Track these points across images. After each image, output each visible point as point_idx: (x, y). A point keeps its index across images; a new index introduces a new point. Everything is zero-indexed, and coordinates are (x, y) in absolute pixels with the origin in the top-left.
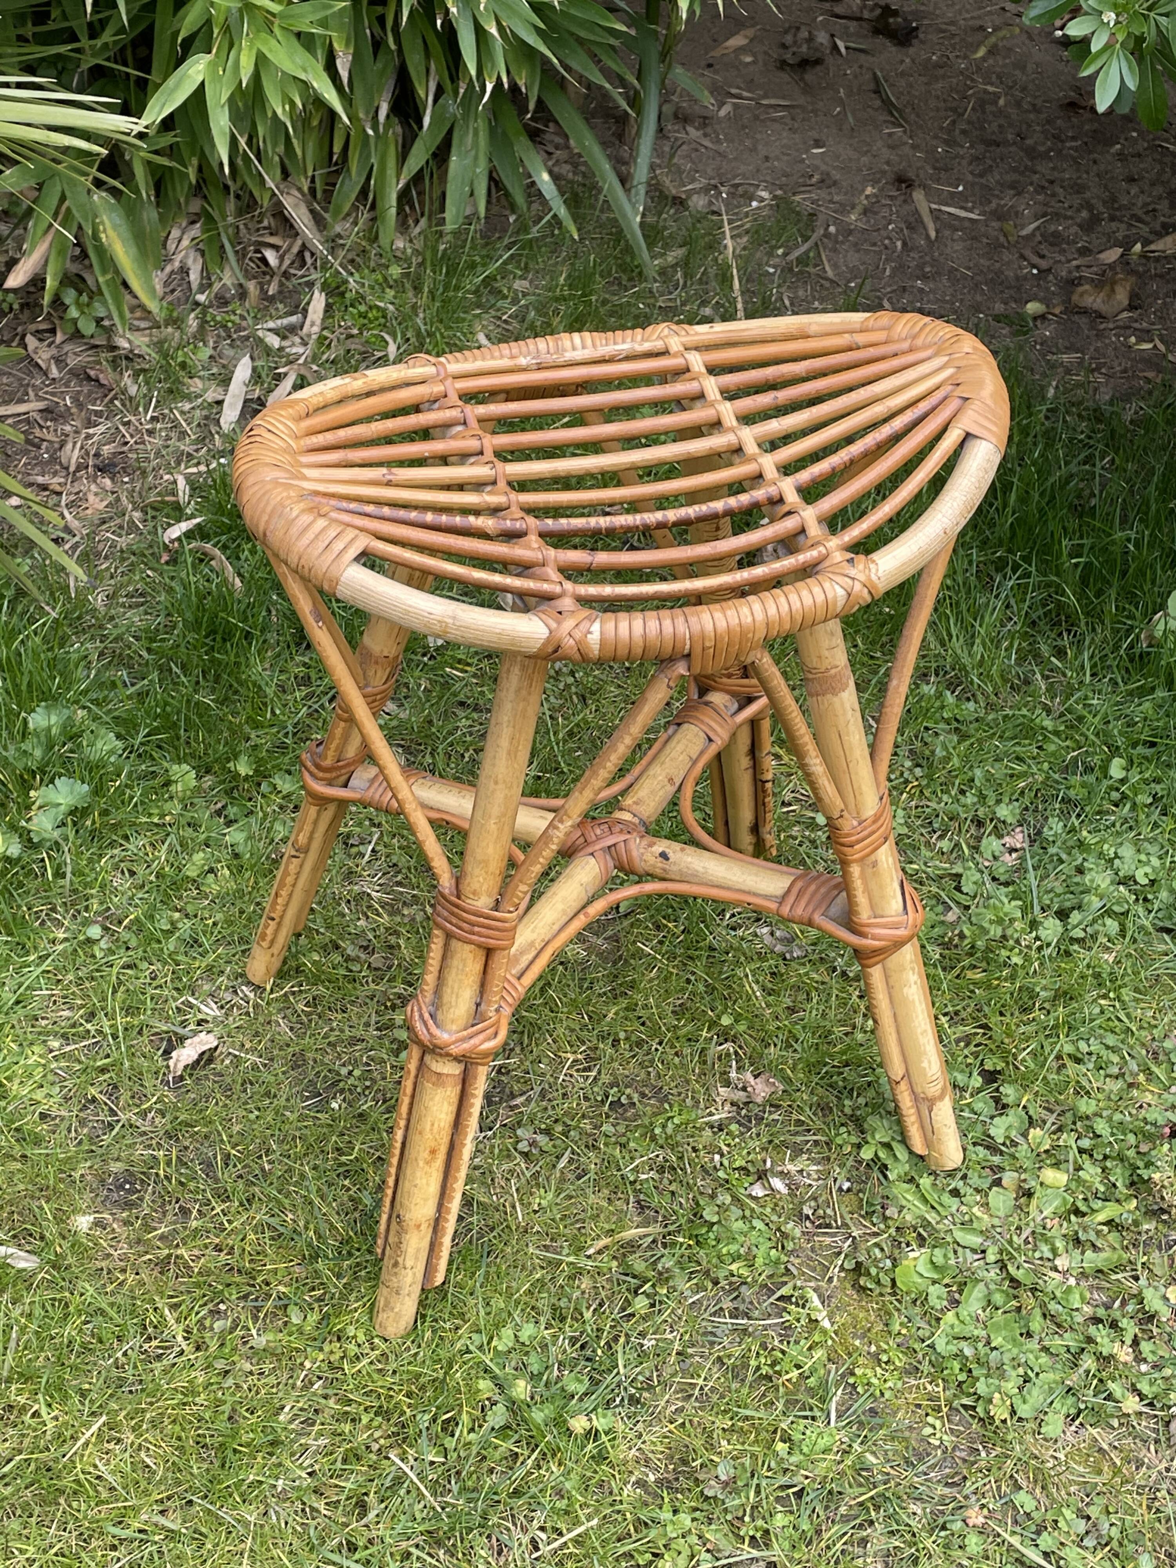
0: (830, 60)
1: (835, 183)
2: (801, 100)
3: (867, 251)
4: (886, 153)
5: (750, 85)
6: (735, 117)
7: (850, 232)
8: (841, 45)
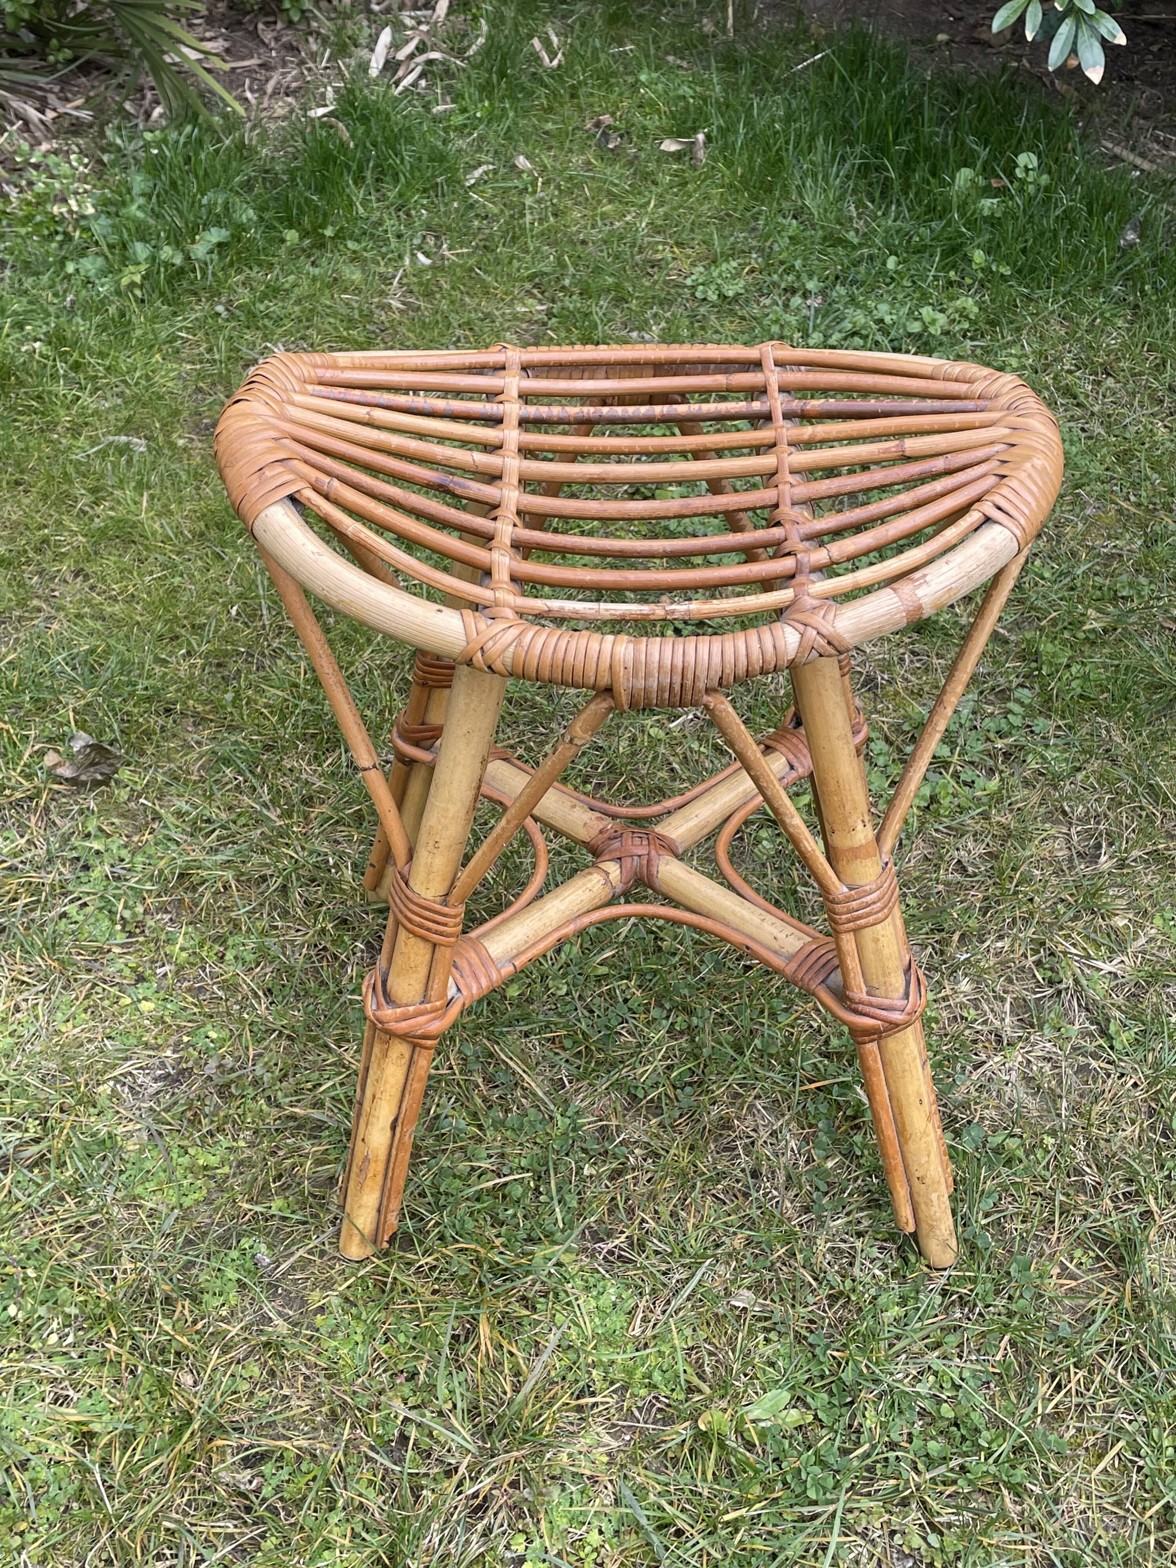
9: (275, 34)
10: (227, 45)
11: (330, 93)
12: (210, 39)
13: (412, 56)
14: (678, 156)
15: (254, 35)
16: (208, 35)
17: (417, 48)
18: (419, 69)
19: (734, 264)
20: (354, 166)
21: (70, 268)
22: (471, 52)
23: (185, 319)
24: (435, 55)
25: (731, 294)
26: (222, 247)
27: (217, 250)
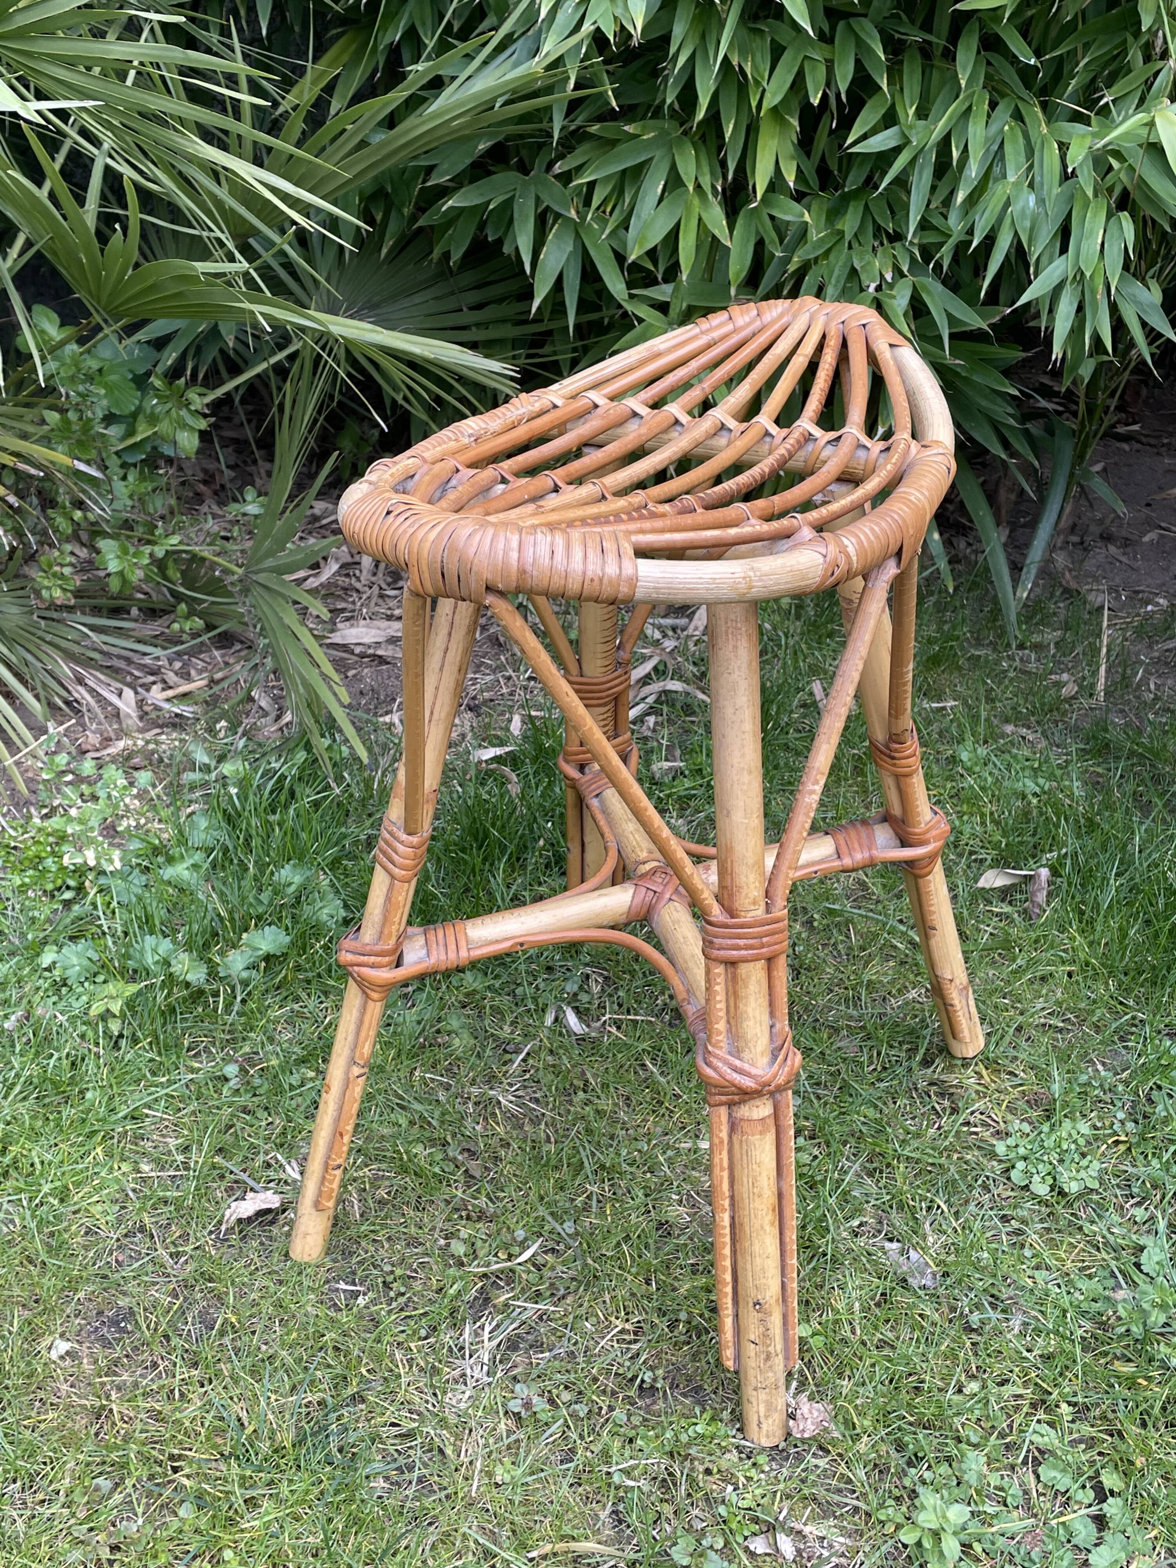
6: (1159, 547)
11: (516, 726)
13: (646, 680)
14: (1005, 894)
16: (397, 612)
17: (655, 669)
18: (650, 700)
19: (1084, 1128)
20: (511, 848)
21: (47, 958)
23: (170, 1083)
24: (675, 686)
25: (1074, 1188)
26: (272, 960)
27: (263, 964)
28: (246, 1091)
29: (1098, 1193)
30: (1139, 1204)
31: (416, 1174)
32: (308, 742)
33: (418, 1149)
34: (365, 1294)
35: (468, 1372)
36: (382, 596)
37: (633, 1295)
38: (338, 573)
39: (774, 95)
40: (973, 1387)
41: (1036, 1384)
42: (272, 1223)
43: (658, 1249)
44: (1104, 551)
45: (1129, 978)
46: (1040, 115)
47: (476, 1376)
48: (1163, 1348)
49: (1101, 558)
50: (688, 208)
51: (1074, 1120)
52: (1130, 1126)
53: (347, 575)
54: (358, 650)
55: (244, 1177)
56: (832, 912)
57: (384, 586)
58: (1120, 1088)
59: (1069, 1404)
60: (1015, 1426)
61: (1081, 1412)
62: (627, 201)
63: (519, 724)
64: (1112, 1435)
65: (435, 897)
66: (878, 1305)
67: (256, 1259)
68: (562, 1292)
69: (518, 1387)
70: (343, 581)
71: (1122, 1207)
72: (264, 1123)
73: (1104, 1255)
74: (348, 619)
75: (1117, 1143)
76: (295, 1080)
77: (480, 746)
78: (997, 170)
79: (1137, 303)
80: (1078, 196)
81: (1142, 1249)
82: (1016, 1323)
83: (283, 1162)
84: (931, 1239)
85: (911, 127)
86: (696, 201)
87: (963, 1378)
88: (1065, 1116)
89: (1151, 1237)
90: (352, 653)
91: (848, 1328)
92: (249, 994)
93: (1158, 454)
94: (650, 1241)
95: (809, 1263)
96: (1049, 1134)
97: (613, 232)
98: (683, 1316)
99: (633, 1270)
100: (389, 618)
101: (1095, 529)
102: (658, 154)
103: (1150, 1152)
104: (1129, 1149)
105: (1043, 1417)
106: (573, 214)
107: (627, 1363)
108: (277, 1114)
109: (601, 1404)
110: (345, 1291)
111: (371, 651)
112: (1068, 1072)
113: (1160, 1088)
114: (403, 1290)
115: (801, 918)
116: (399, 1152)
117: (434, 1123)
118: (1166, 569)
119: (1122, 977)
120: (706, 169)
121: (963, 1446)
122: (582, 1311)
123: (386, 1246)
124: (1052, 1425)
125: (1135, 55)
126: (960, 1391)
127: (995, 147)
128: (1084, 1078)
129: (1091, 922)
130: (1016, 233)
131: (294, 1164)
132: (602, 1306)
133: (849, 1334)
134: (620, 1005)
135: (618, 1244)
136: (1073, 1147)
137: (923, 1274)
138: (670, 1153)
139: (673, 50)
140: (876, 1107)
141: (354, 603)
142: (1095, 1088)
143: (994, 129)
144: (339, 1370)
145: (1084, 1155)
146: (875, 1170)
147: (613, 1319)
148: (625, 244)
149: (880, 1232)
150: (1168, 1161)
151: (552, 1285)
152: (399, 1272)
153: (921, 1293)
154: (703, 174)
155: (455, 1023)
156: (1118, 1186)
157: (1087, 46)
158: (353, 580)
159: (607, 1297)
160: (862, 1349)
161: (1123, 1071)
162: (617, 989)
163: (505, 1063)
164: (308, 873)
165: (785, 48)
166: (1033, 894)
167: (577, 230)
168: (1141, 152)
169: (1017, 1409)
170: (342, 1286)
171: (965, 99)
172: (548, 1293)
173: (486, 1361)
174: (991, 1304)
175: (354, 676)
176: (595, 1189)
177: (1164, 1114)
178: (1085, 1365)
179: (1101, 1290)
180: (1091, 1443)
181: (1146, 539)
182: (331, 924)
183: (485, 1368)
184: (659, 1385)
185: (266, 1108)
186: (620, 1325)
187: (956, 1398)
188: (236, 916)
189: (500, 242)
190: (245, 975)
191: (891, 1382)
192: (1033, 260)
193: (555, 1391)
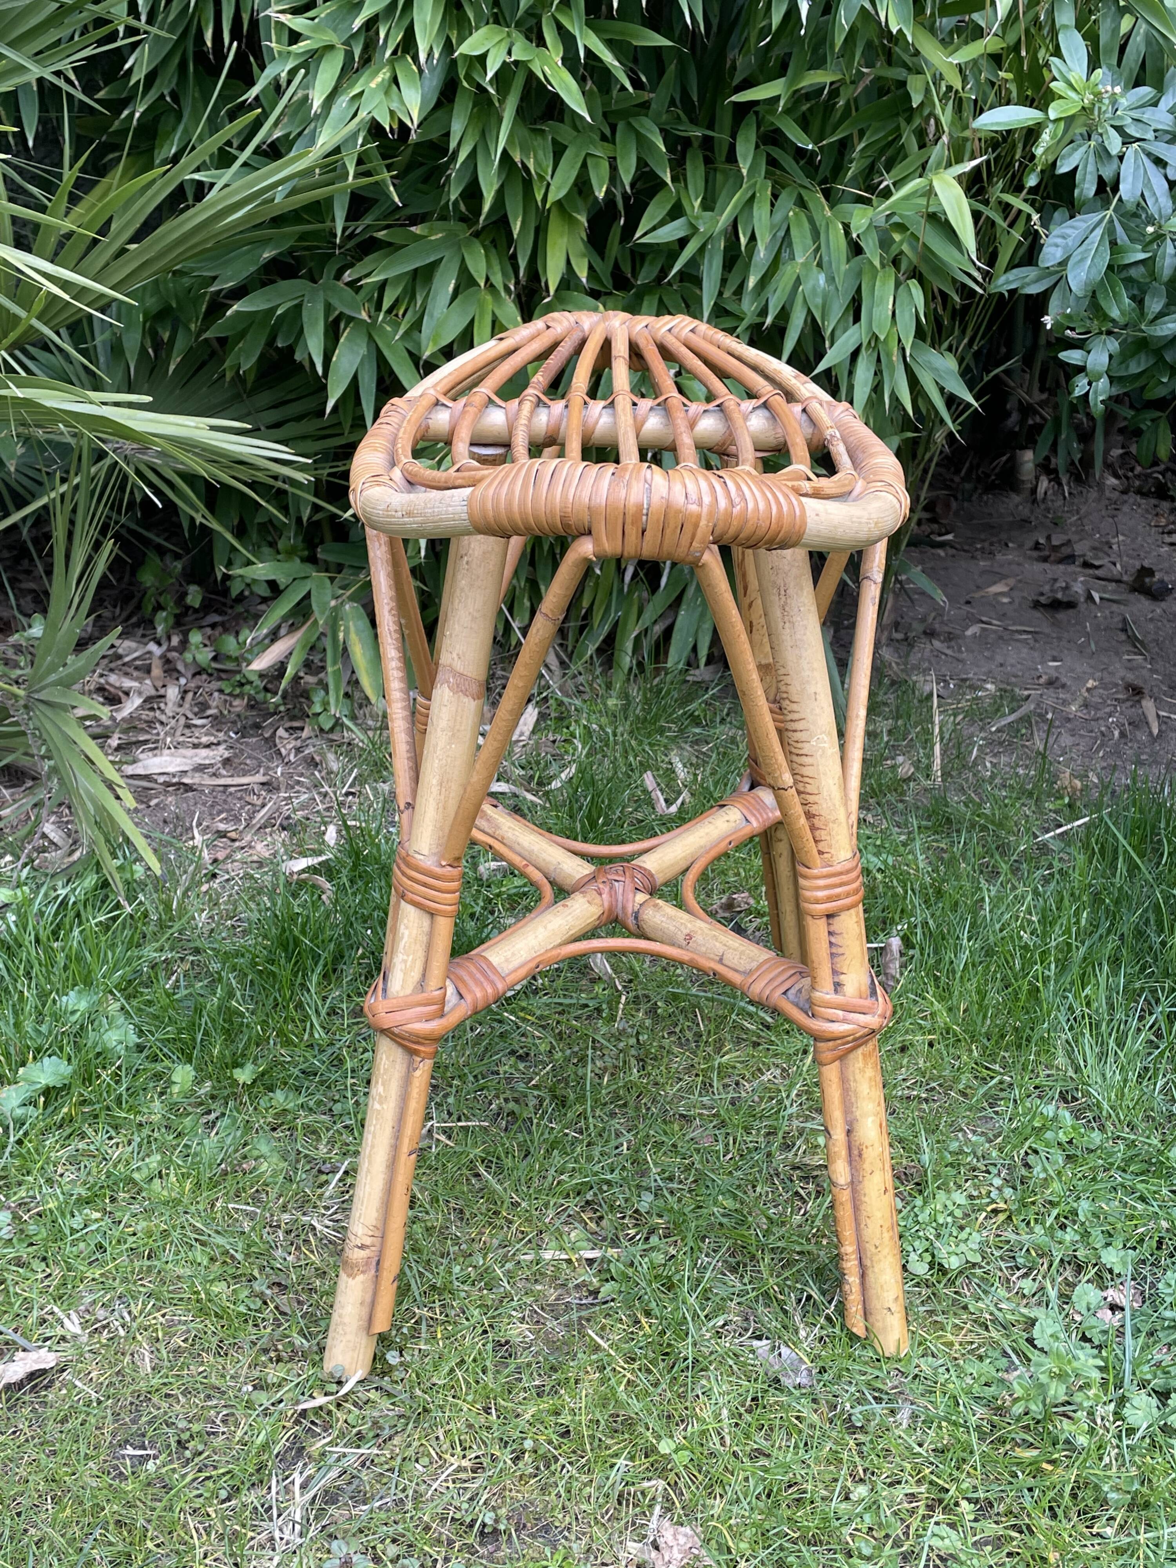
0: (1082, 607)
1: (1063, 686)
2: (1047, 630)
3: (1082, 736)
4: (1122, 673)
5: (1003, 616)
6: (982, 639)
7: (1069, 720)
8: (1096, 596)
9: (298, 743)
10: (227, 754)
11: (331, 835)
12: (208, 746)
15: (270, 742)
16: (205, 740)
19: (960, 1198)
20: (325, 956)
22: (555, 784)
24: (502, 788)
25: (954, 1263)
26: (53, 1094)
27: (42, 1099)
28: (20, 1240)
29: (981, 1267)
30: (1025, 1276)
31: (217, 1315)
32: (98, 863)
33: (218, 1288)
34: (155, 1457)
35: (277, 1535)
36: (188, 726)
37: (470, 1426)
38: (141, 707)
39: (559, 189)
40: (861, 1491)
41: (931, 1483)
42: (47, 1387)
43: (498, 1372)
44: (928, 646)
45: (993, 1042)
46: (823, 200)
47: (286, 1537)
48: (1066, 1424)
49: (927, 653)
50: (481, 306)
51: (948, 1191)
52: (1008, 1192)
53: (152, 709)
54: (161, 779)
55: (17, 1337)
56: (675, 997)
57: (190, 715)
58: (994, 1154)
59: (969, 1500)
60: (912, 1531)
61: (984, 1508)
62: (419, 303)
63: (334, 835)
64: (1021, 1532)
65: (242, 1015)
66: (749, 1411)
67: (26, 1430)
68: (386, 1433)
69: (335, 1545)
70: (146, 715)
71: (1008, 1280)
72: (40, 1276)
73: (994, 1334)
74: (151, 749)
75: (995, 1212)
76: (77, 1222)
77: (291, 858)
78: (785, 255)
79: (935, 370)
80: (866, 268)
81: (1032, 1322)
82: (904, 1416)
83: (61, 1315)
84: (802, 1333)
85: (697, 218)
86: (489, 298)
87: (849, 1484)
88: (938, 1188)
89: (1043, 1309)
90: (156, 781)
91: (716, 1439)
92: (26, 1134)
93: (973, 557)
94: (488, 1363)
95: (669, 1372)
96: (922, 1208)
97: (407, 333)
98: (528, 1444)
99: (470, 1398)
100: (196, 746)
101: (918, 627)
102: (447, 254)
103: (1032, 1217)
104: (1009, 1218)
105: (941, 1517)
106: (364, 316)
107: (465, 1506)
108: (56, 1263)
109: (435, 1556)
110: (132, 1457)
111: (175, 780)
112: (938, 1142)
113: (1036, 1152)
114: (200, 1448)
115: (644, 1007)
116: (197, 1293)
117: (239, 1256)
118: (991, 659)
119: (985, 1041)
120: (497, 268)
121: (855, 1561)
122: (410, 1452)
123: (183, 1400)
124: (952, 1526)
125: (909, 140)
126: (847, 1498)
127: (782, 233)
128: (954, 1146)
129: (948, 989)
130: (809, 311)
131: (74, 1316)
132: (434, 1443)
133: (718, 1446)
134: (450, 1114)
135: (452, 1371)
136: (949, 1219)
137: (796, 1372)
138: (508, 1266)
139: (453, 145)
140: (735, 1197)
141: (158, 734)
142: (967, 1154)
143: (778, 216)
144: (120, 1547)
145: (962, 1228)
146: (738, 1264)
147: (447, 1456)
148: (418, 345)
149: (746, 1330)
150: (1051, 1226)
151: (375, 1423)
152: (196, 1427)
153: (797, 1393)
154: (494, 274)
155: (264, 1148)
156: (1001, 1258)
157: (862, 134)
158: (158, 713)
159: (440, 1433)
160: (732, 1463)
161: (996, 1136)
162: (446, 1096)
163: (321, 1186)
164: (95, 998)
165: (566, 147)
166: (886, 966)
167: (370, 332)
168: (923, 221)
169: (912, 1512)
170: (130, 1451)
171: (748, 189)
172: (371, 1434)
173: (298, 1518)
174: (875, 1398)
175: (157, 805)
176: (425, 1312)
177: (1042, 1175)
178: (983, 1455)
179: (994, 1373)
180: (998, 1542)
181: (969, 633)
182: (121, 1050)
183: (297, 1527)
184: (502, 1527)
185: (44, 1259)
186: (455, 1462)
187: (843, 1506)
188: (12, 1050)
189: (291, 350)
190: (19, 1112)
191: (768, 1496)
192: (827, 334)
193: (380, 1547)
